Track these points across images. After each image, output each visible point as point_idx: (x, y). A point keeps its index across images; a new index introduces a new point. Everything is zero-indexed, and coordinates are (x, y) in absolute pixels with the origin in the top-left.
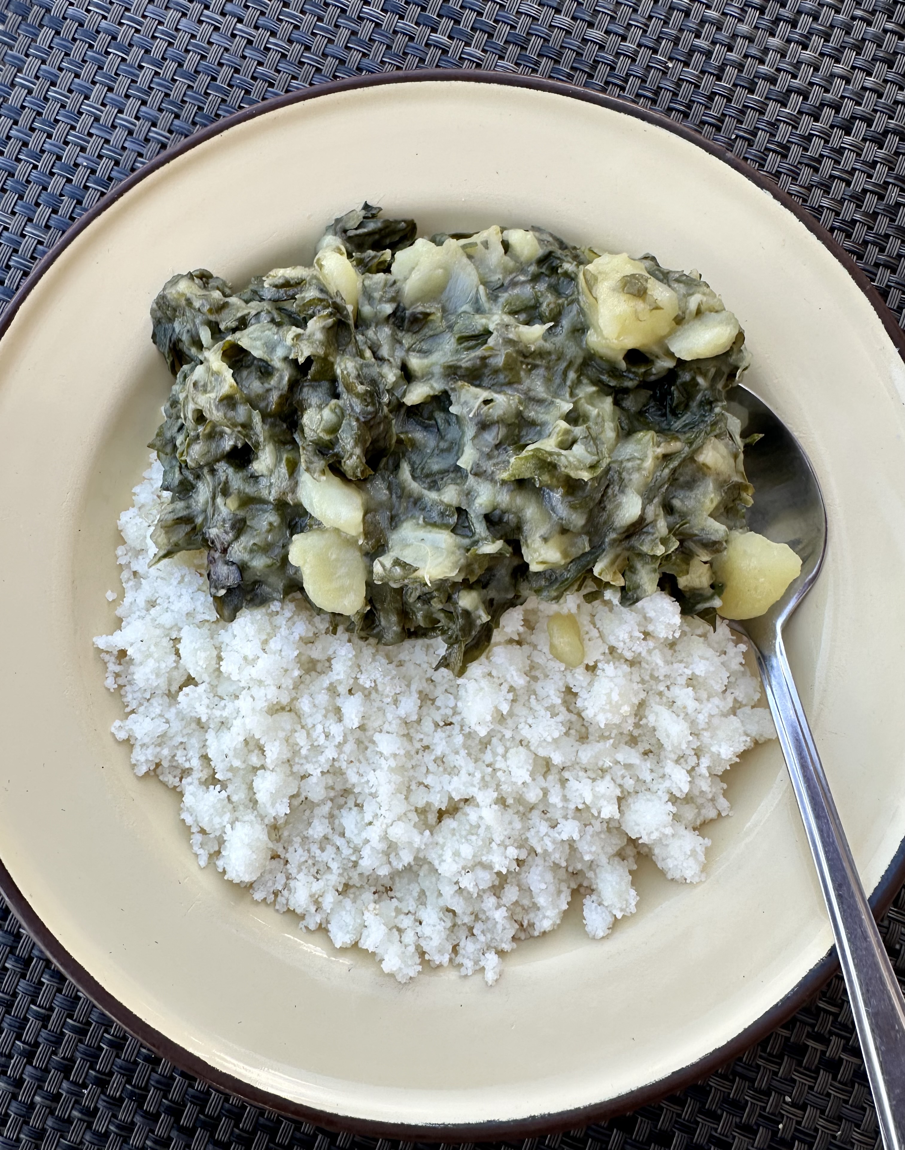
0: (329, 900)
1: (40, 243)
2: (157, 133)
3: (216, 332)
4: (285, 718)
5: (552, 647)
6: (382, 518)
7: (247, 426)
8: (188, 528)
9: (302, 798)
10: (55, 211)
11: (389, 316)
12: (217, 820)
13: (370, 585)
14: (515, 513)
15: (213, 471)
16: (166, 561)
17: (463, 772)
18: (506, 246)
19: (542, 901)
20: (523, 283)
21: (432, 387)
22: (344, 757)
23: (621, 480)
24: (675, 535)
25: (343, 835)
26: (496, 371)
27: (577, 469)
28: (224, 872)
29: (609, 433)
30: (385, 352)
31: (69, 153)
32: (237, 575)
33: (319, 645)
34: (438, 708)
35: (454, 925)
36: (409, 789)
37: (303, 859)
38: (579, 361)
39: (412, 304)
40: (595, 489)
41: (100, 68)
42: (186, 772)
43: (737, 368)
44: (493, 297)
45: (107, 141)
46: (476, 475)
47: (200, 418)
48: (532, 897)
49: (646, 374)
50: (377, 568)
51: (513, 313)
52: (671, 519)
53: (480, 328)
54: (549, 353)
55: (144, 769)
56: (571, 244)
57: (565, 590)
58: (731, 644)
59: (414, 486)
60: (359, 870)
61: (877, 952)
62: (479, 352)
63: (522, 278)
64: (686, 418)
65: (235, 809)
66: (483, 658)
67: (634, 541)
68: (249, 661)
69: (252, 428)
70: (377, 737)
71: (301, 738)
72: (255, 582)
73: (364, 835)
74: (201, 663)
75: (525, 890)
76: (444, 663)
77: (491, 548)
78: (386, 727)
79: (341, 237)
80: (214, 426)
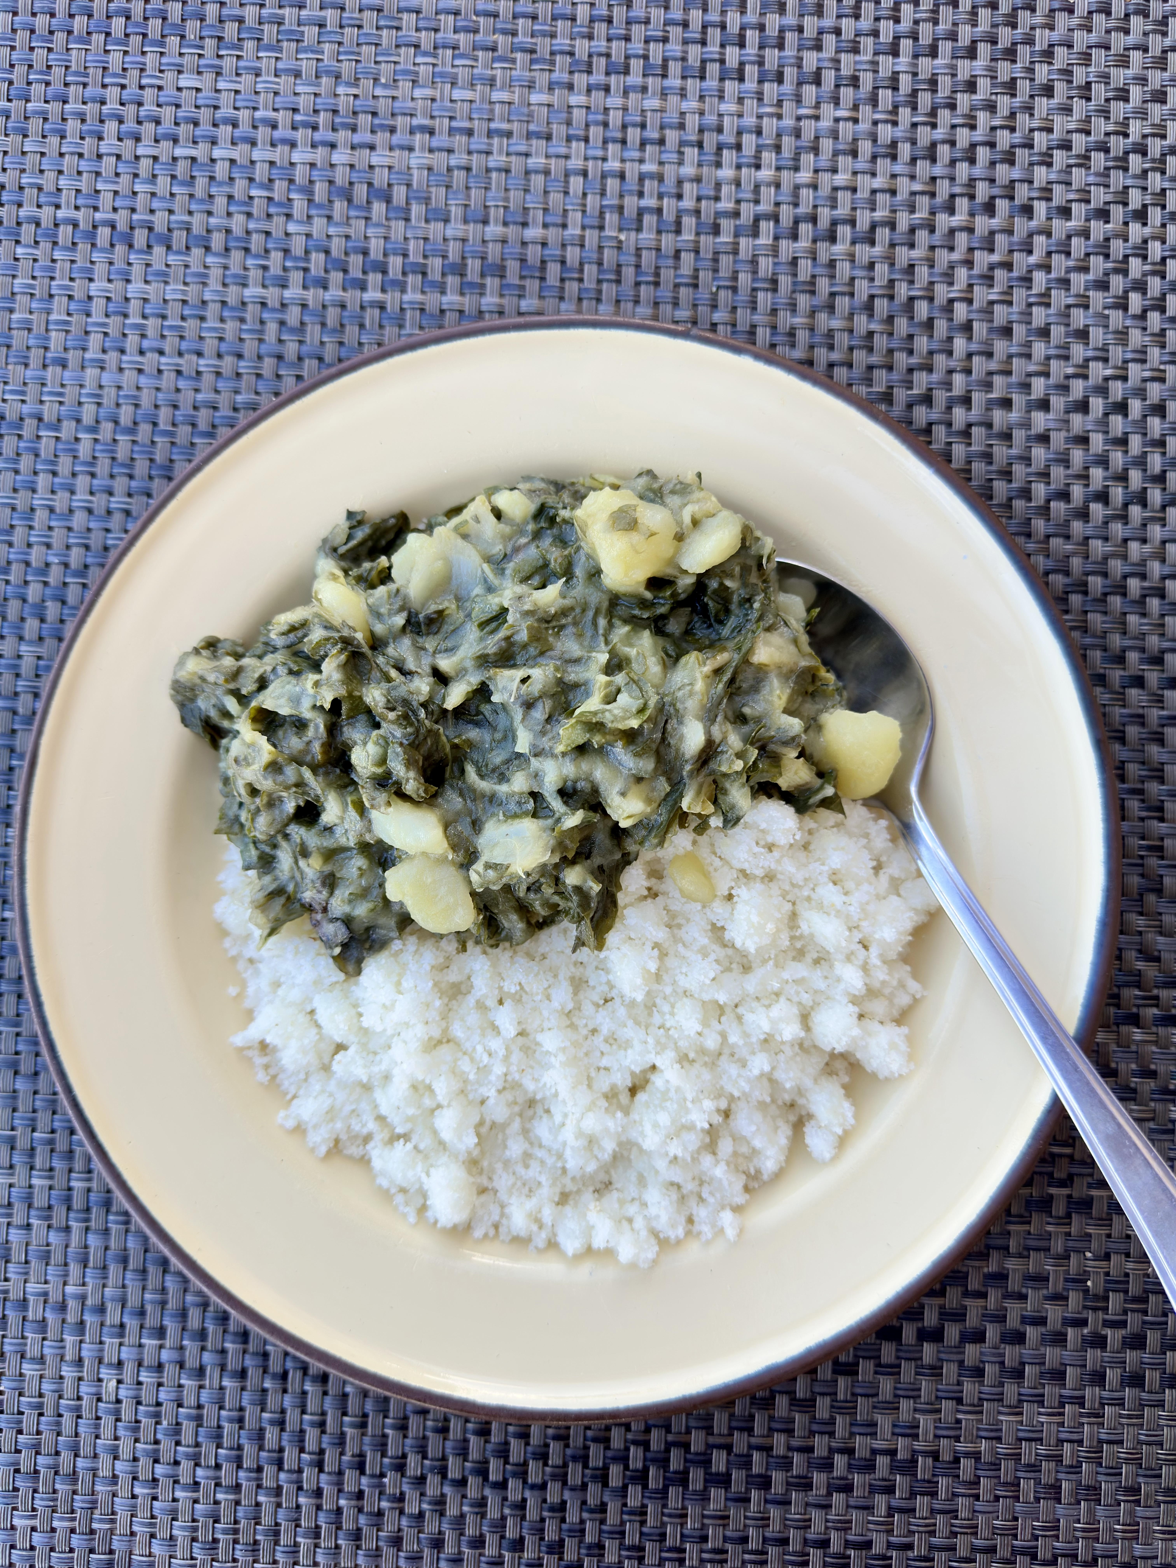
0: (547, 1214)
1: (39, 658)
2: (117, 501)
3: (243, 700)
4: (445, 1051)
5: (681, 891)
6: (463, 827)
7: (300, 784)
8: (282, 900)
9: (488, 1123)
10: (42, 620)
11: (404, 627)
12: (410, 1174)
13: (473, 894)
14: (586, 779)
15: (286, 836)
16: (273, 938)
17: (636, 1042)
18: (498, 514)
19: (757, 1143)
20: (526, 545)
21: (469, 683)
22: (514, 1068)
23: (677, 711)
24: (752, 744)
25: (541, 1146)
26: (525, 646)
27: (624, 719)
28: (436, 1222)
29: (654, 667)
30: (411, 665)
31: (36, 556)
32: (343, 929)
33: (454, 967)
34: (594, 988)
35: (683, 1197)
36: (589, 1078)
37: (510, 1183)
38: (605, 604)
39: (423, 605)
40: (652, 731)
41: (37, 455)
42: (367, 1139)
43: (761, 557)
44: (500, 572)
45: (70, 529)
46: (536, 755)
47: (254, 792)
48: (748, 1143)
49: (674, 595)
50: (474, 877)
51: (525, 580)
52: (746, 729)
53: (496, 608)
54: (572, 609)
55: (323, 1149)
56: (568, 481)
57: (666, 833)
58: (871, 823)
59: (484, 786)
60: (570, 1174)
61: (1090, 1078)
62: (502, 633)
63: (523, 540)
64: (732, 622)
65: (426, 1157)
66: (618, 925)
67: (713, 765)
68: (387, 1008)
69: (306, 785)
70: (540, 1037)
71: (465, 1066)
72: (368, 929)
73: (560, 1138)
74: (342, 1026)
75: (737, 1138)
76: (580, 943)
77: (574, 819)
78: (546, 1025)
79: (333, 558)
80: (270, 795)
